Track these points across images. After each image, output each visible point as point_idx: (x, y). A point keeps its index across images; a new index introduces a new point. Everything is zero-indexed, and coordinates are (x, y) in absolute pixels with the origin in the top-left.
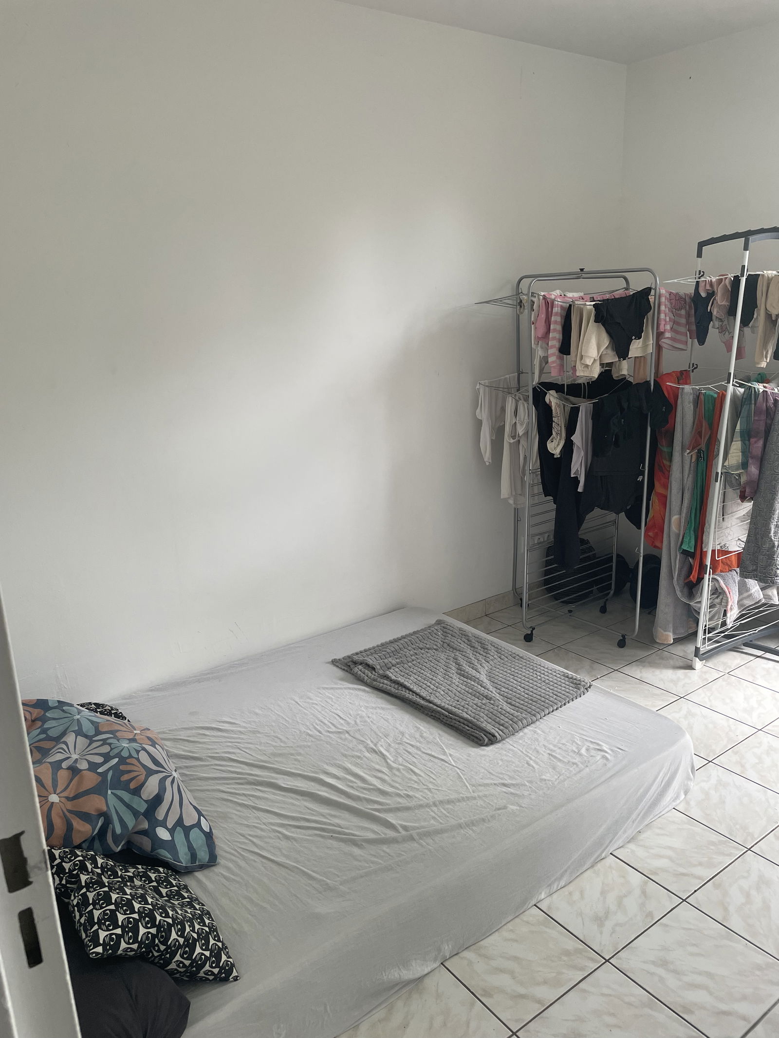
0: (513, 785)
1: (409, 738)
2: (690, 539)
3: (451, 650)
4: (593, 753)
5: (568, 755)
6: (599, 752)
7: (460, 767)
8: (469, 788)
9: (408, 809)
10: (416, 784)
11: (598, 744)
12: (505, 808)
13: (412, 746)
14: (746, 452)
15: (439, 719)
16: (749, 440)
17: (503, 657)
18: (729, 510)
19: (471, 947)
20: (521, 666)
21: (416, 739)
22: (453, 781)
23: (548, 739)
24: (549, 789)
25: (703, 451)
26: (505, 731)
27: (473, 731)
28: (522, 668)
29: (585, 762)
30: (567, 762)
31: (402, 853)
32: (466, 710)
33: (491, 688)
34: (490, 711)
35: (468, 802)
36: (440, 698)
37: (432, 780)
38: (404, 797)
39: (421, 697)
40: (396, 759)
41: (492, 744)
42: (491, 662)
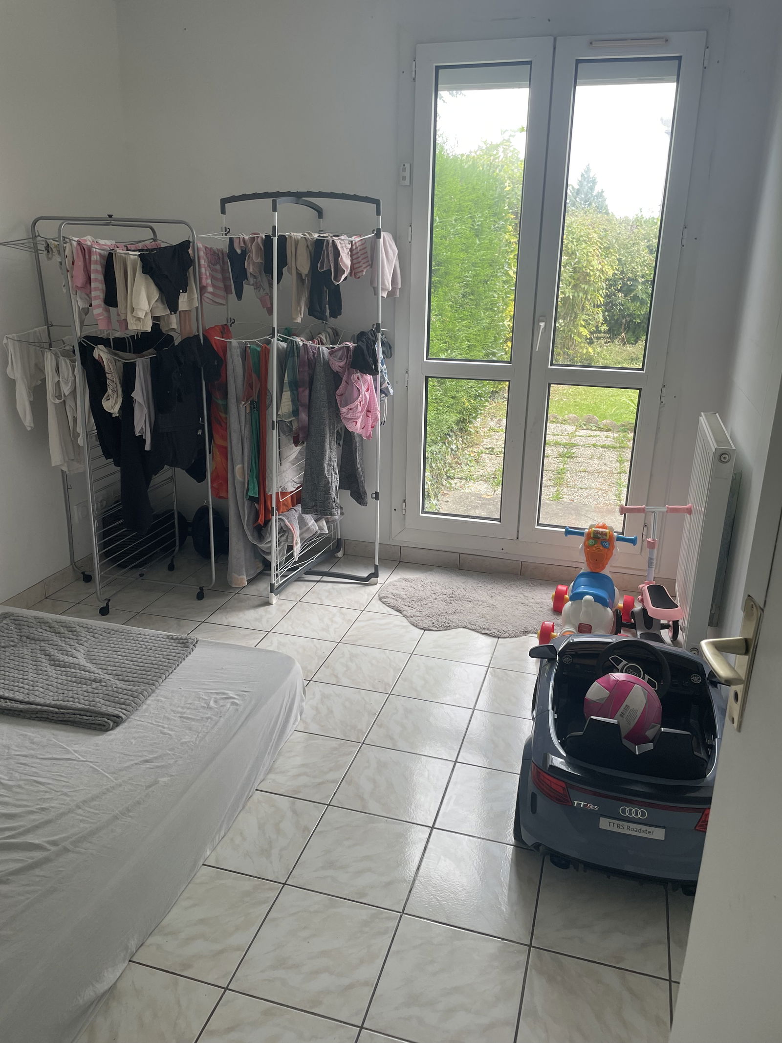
0: (156, 758)
1: (19, 749)
2: (254, 486)
3: (33, 642)
4: (221, 703)
5: (199, 712)
6: (227, 700)
7: (92, 760)
8: (110, 777)
9: (48, 822)
10: (47, 794)
11: (224, 693)
12: (156, 782)
13: (26, 756)
14: (295, 400)
15: (48, 718)
16: (297, 390)
17: (96, 635)
18: (284, 455)
19: (155, 931)
20: (120, 640)
21: (26, 747)
22: (88, 776)
23: (174, 703)
24: (192, 750)
25: (256, 402)
26: (129, 708)
27: (93, 718)
28: (122, 642)
29: (218, 713)
30: (201, 719)
31: (61, 869)
32: (77, 700)
33: (97, 671)
34: (105, 693)
35: (114, 791)
36: (41, 696)
37: (64, 784)
38: (38, 812)
39: (16, 701)
40: (11, 777)
41: (117, 726)
42: (85, 644)
